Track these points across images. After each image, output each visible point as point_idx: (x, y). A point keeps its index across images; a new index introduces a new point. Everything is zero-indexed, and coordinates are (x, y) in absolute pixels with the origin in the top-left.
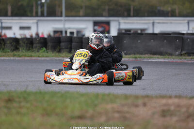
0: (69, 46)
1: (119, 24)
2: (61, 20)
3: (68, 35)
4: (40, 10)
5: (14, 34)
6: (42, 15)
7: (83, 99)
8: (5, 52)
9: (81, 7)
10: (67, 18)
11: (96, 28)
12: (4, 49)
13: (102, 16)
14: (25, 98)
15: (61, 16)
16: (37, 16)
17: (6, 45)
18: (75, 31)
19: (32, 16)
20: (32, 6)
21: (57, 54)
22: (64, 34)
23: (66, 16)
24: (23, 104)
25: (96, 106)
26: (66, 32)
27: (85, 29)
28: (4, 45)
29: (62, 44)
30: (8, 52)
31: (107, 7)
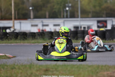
0: (83, 36)
1: (113, 22)
2: (78, 20)
3: (82, 29)
4: (65, 14)
5: (50, 29)
6: (67, 17)
7: (90, 69)
8: (45, 40)
9: (90, 12)
10: (81, 19)
11: (99, 24)
12: (44, 38)
13: (102, 17)
14: (56, 69)
15: (78, 17)
16: (64, 18)
17: (45, 36)
18: (86, 27)
19: (61, 18)
20: (61, 12)
21: (76, 41)
22: (80, 29)
23: (81, 17)
24: (55, 72)
25: (97, 73)
26: (81, 27)
27: (92, 25)
28: (44, 36)
29: (79, 35)
30: (47, 40)
31: (105, 12)
